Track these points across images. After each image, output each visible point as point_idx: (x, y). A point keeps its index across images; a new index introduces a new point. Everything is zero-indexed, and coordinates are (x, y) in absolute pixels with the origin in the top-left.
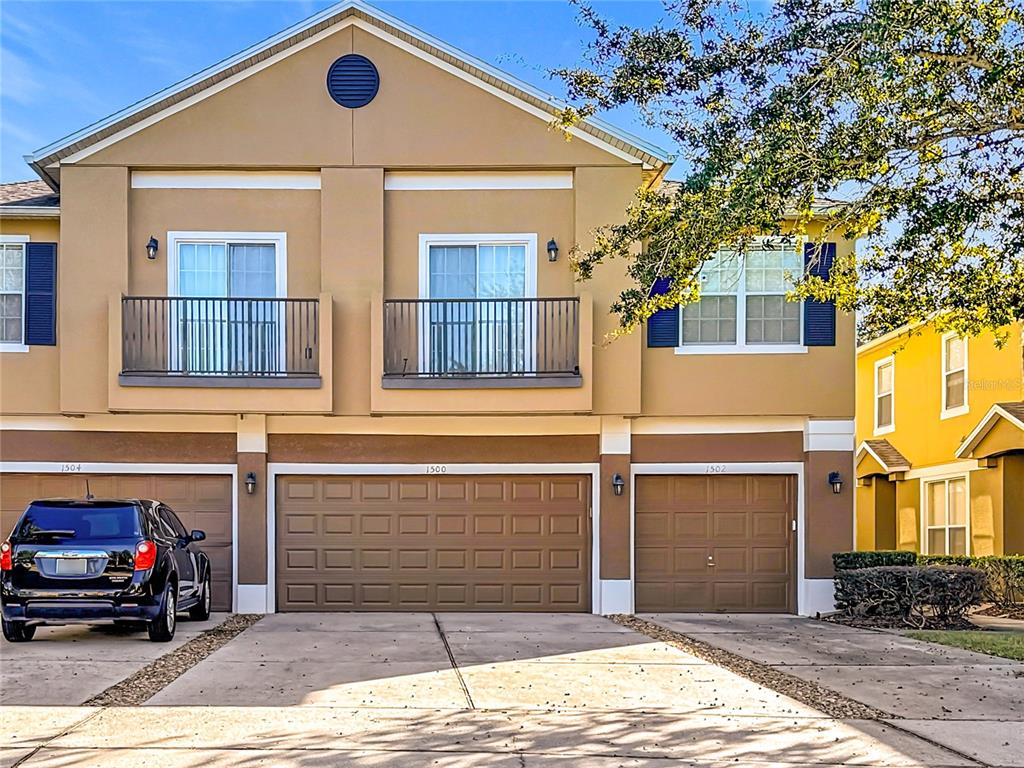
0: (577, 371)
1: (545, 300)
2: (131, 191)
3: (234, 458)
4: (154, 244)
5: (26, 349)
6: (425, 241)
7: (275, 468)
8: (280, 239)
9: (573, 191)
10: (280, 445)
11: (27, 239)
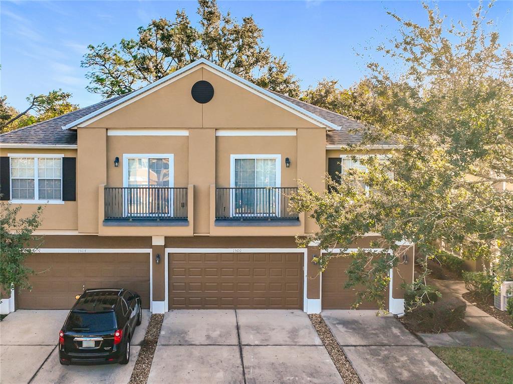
0: (298, 219)
1: (285, 188)
2: (108, 137)
3: (151, 246)
4: (117, 160)
5: (63, 202)
6: (233, 157)
7: (168, 250)
8: (171, 157)
9: (296, 137)
10: (170, 241)
11: (63, 156)
